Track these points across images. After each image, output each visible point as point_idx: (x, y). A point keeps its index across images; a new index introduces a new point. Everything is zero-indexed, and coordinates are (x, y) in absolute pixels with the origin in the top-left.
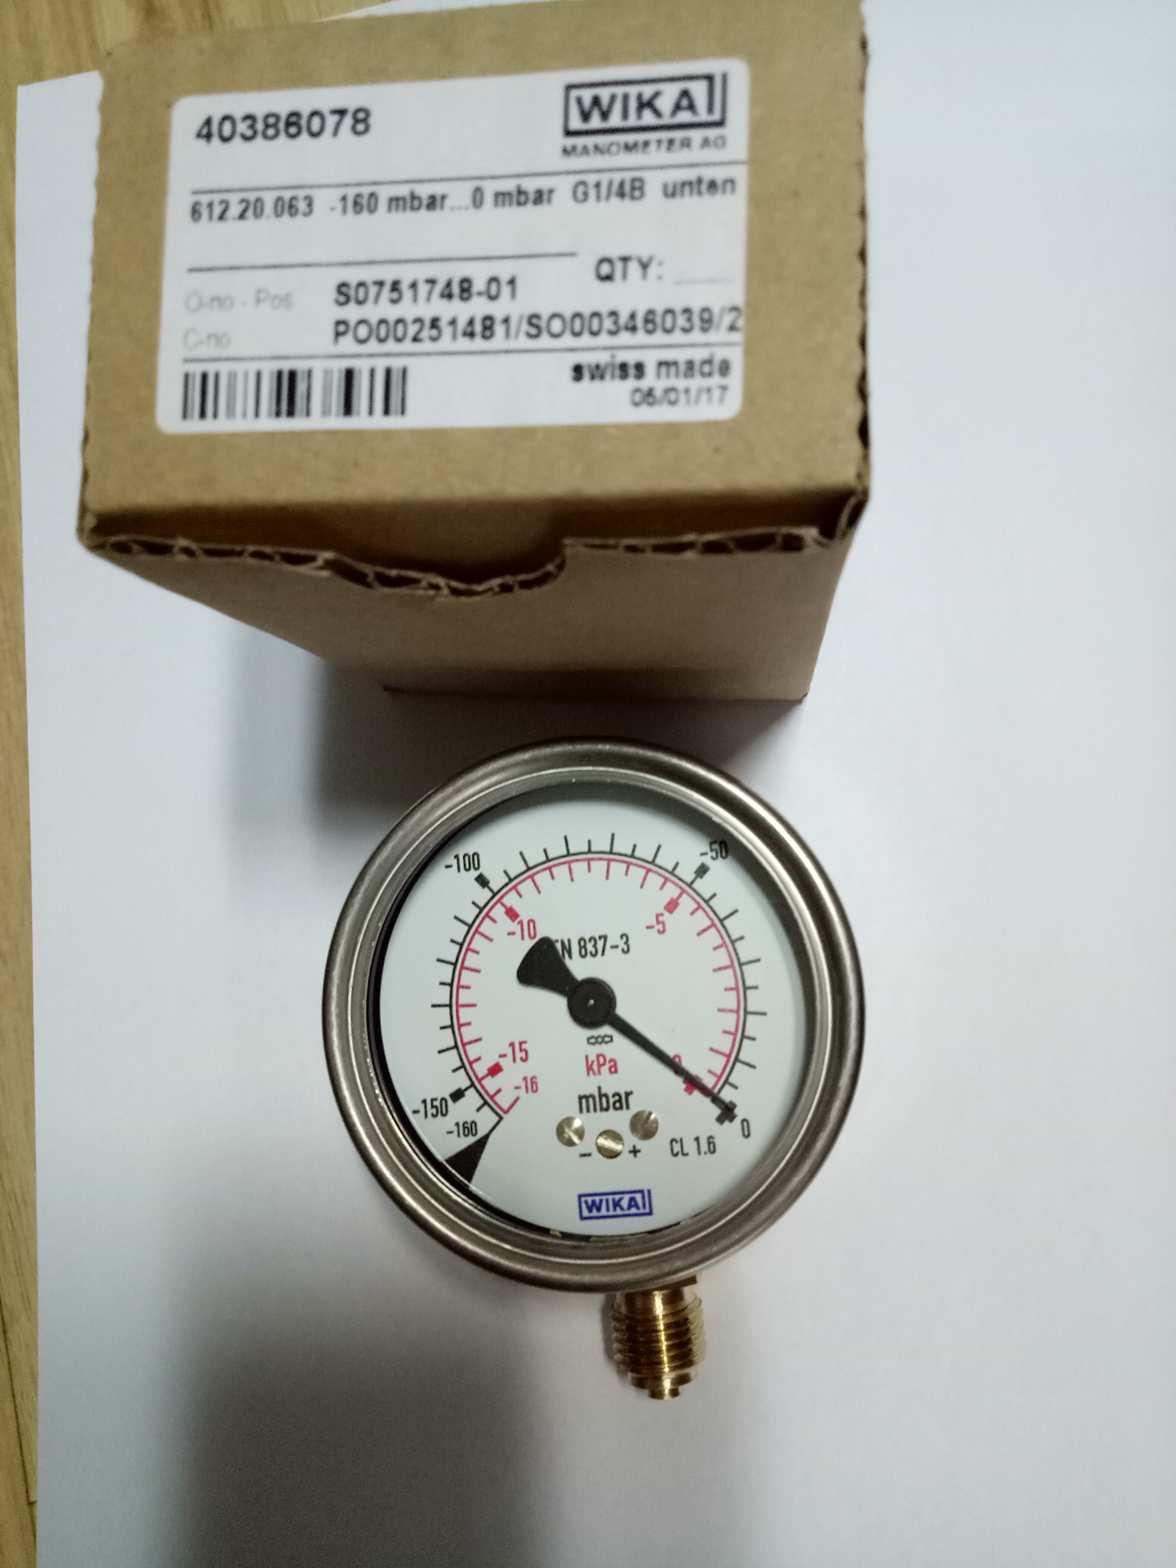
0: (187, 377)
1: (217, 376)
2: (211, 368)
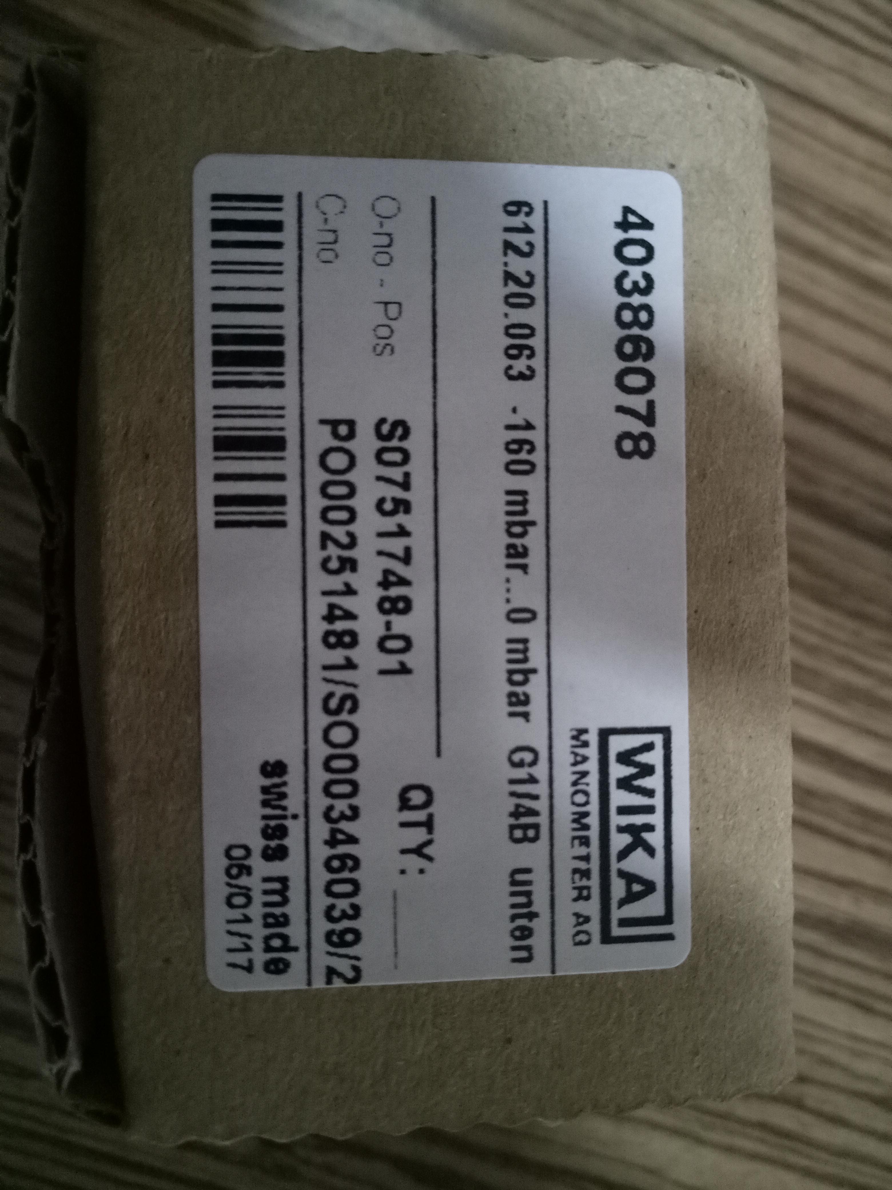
0: (278, 199)
1: (277, 245)
2: (288, 236)
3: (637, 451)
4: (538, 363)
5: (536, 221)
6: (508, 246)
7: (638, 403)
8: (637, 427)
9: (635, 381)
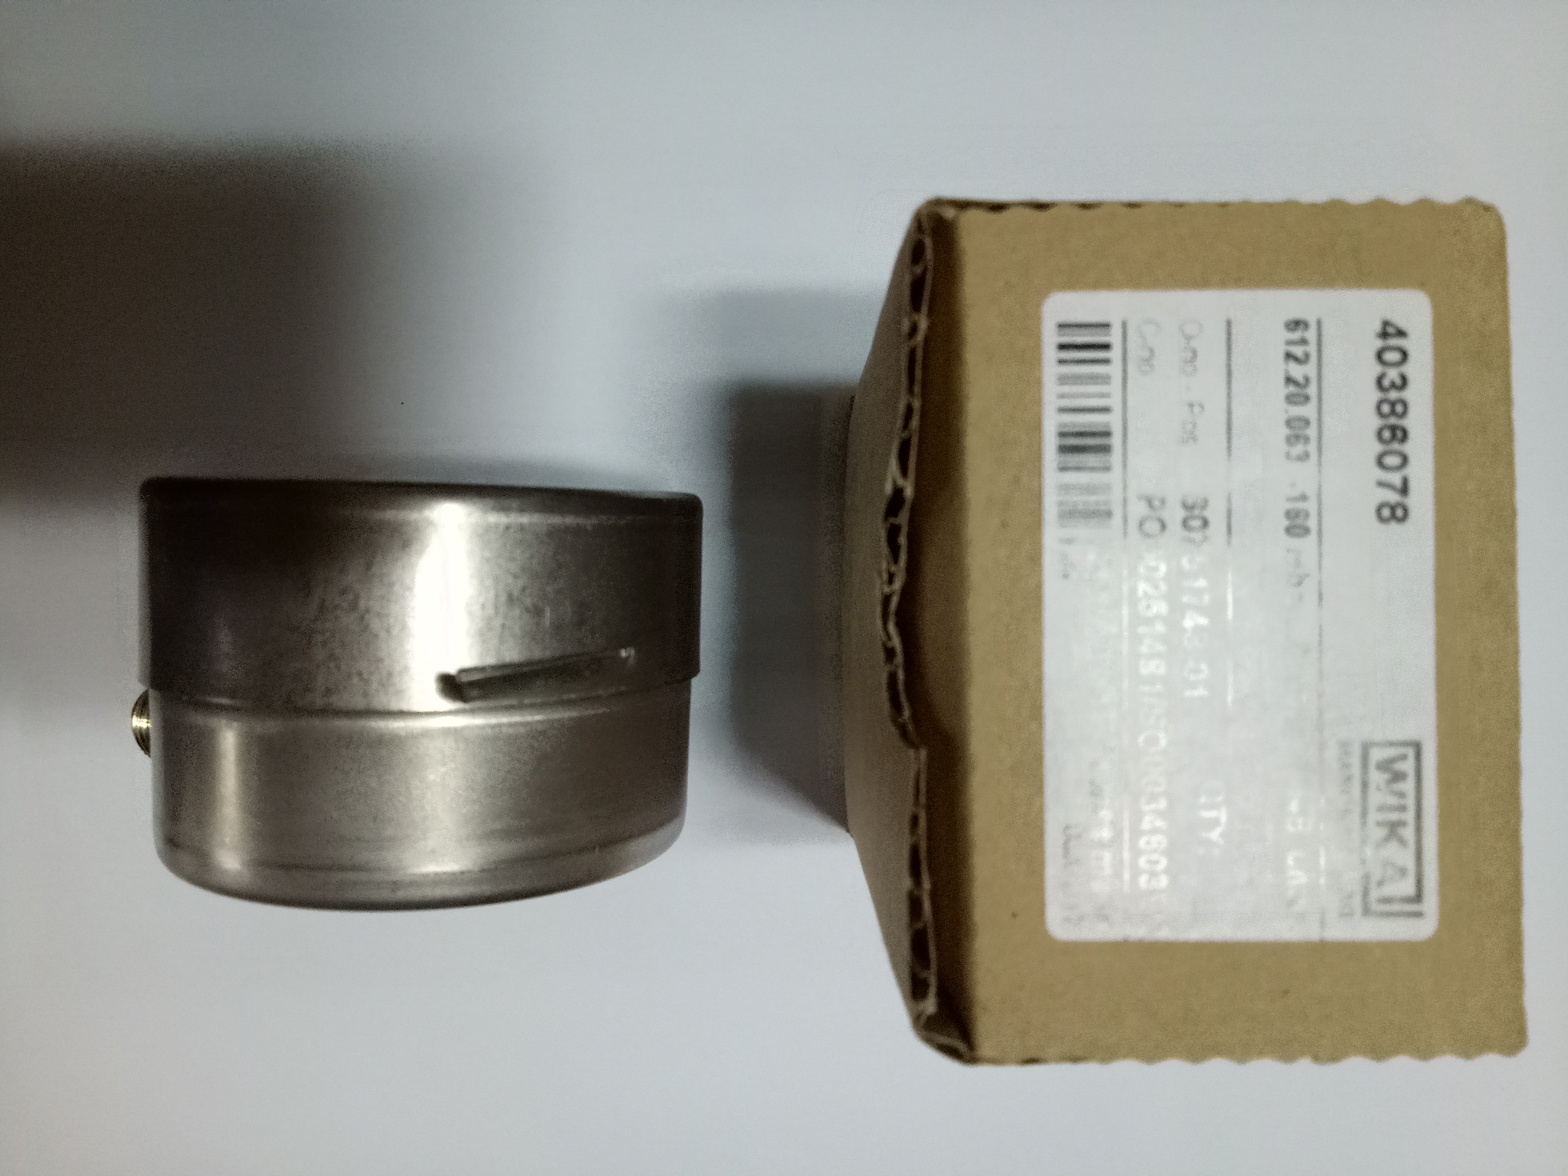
0: (1106, 326)
1: (1106, 361)
2: (1115, 354)
3: (1393, 516)
4: (1312, 448)
5: (1311, 335)
6: (1289, 356)
7: (1396, 479)
8: (1393, 497)
9: (1392, 460)
